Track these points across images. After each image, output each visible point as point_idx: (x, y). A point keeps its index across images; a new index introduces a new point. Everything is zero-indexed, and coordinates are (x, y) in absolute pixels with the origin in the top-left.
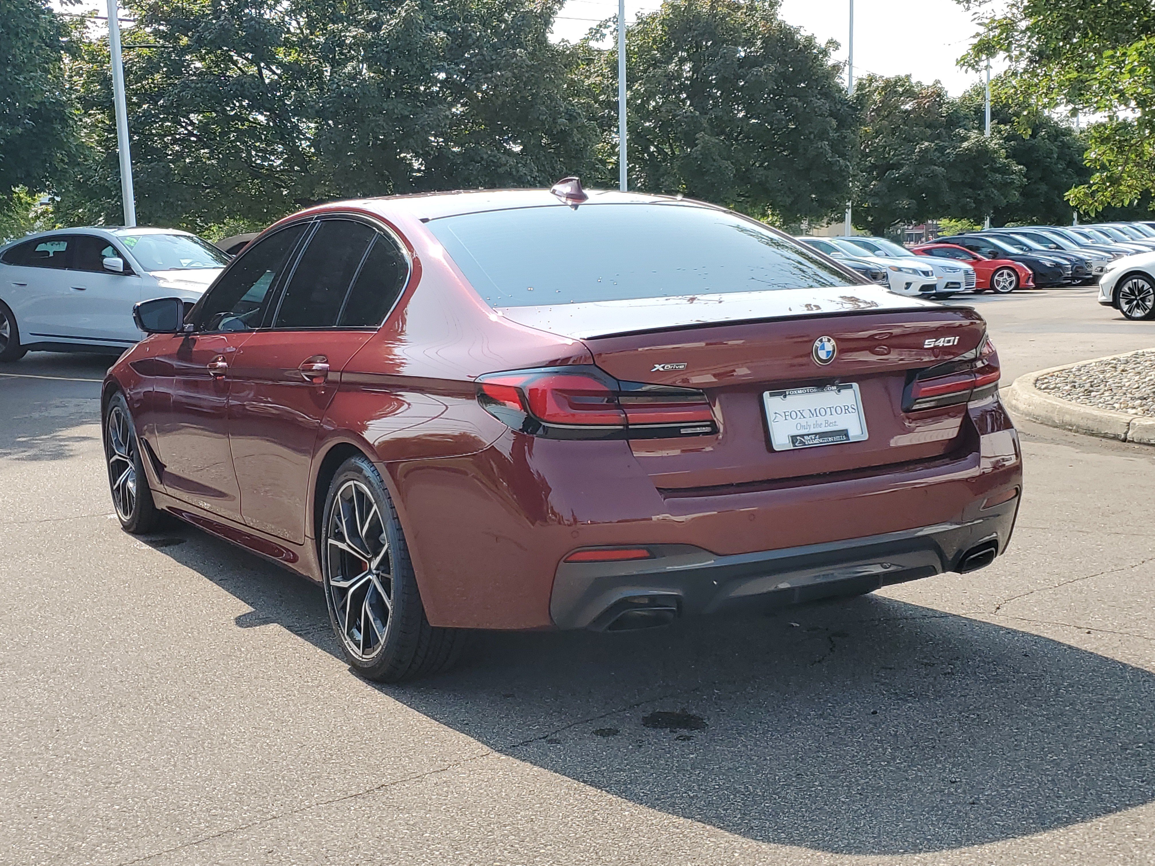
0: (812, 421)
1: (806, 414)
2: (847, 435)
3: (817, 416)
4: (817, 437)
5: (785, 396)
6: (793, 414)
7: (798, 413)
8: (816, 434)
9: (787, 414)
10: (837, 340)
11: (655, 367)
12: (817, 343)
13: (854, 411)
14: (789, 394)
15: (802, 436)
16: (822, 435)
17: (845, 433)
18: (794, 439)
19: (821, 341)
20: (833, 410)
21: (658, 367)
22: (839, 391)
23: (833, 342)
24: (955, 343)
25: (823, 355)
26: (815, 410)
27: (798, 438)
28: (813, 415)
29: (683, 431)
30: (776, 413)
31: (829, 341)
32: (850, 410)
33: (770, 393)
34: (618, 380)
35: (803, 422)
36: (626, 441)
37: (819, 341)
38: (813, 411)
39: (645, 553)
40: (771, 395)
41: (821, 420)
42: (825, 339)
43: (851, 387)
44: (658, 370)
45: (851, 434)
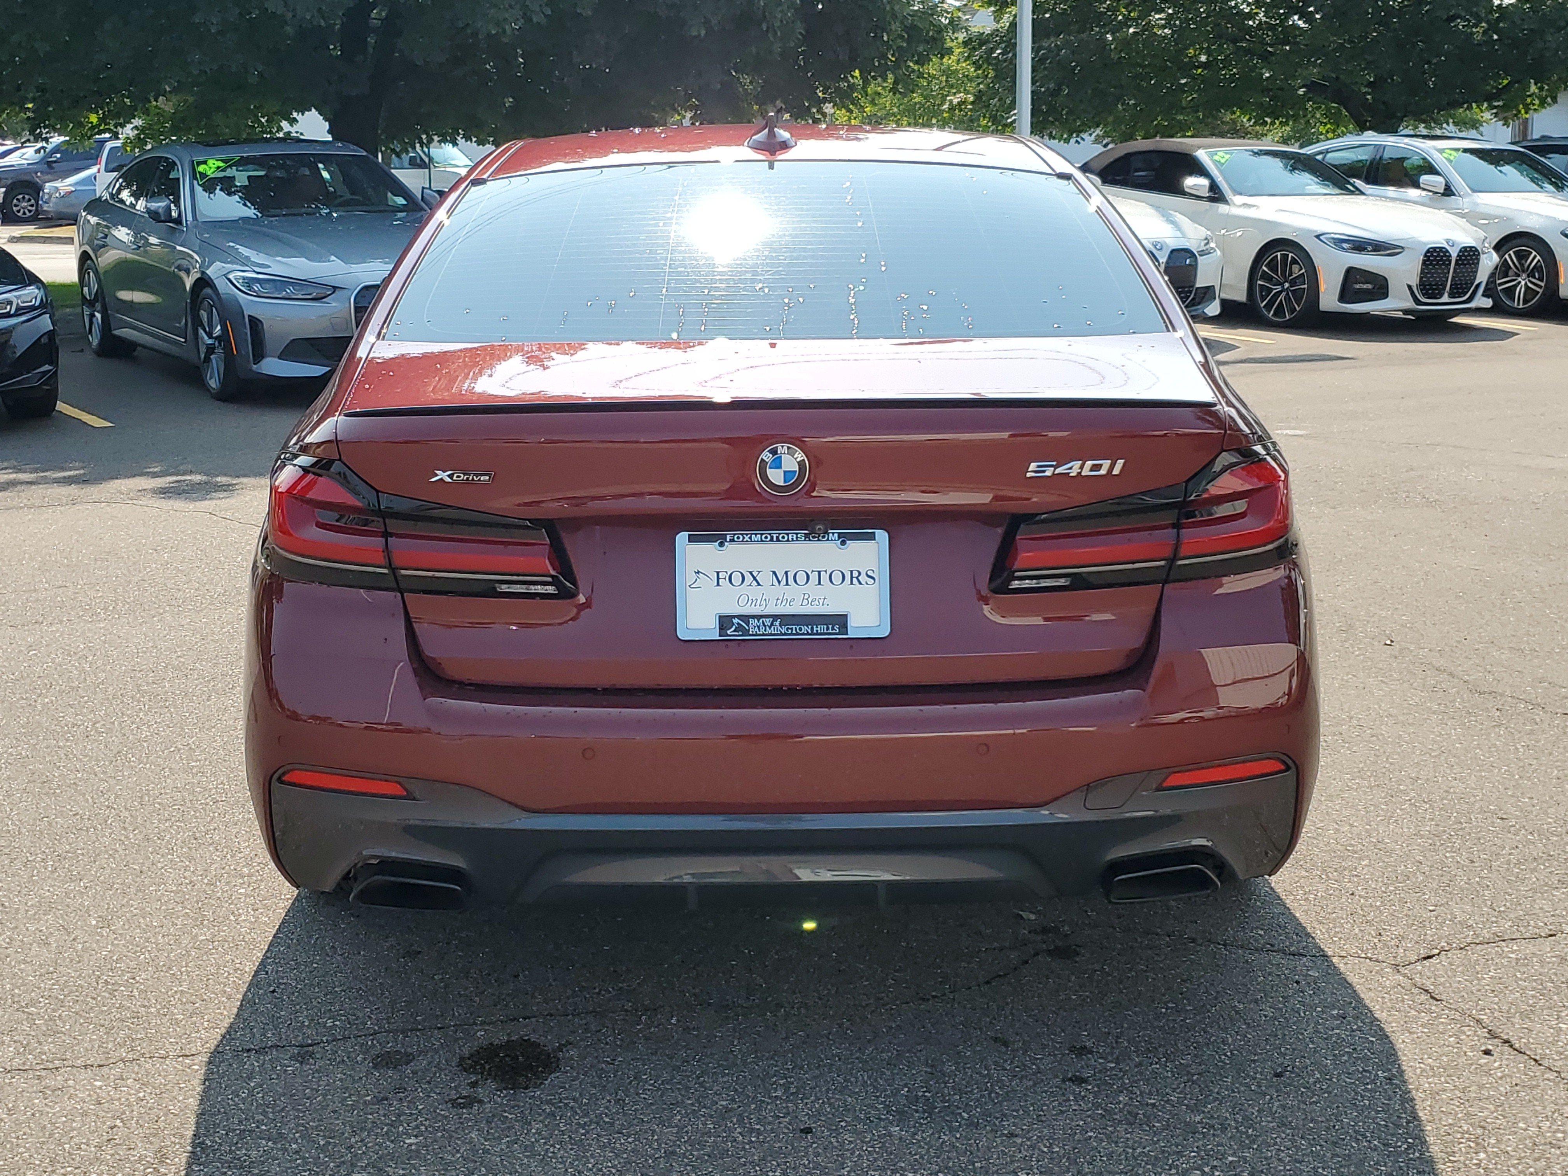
0: (773, 592)
1: (765, 578)
2: (844, 627)
3: (787, 584)
4: (777, 623)
5: (721, 545)
6: (736, 575)
7: (747, 576)
8: (775, 617)
9: (722, 575)
11: (437, 475)
12: (766, 456)
13: (871, 581)
14: (732, 540)
15: (745, 618)
16: (786, 619)
17: (840, 620)
18: (724, 621)
19: (774, 452)
20: (825, 576)
21: (441, 475)
22: (843, 543)
23: (799, 455)
24: (1116, 471)
25: (776, 477)
26: (786, 573)
27: (736, 621)
28: (779, 582)
29: (504, 588)
30: (698, 572)
31: (792, 453)
32: (862, 578)
33: (689, 535)
34: (378, 492)
35: (754, 592)
36: (399, 594)
37: (770, 451)
38: (781, 575)
39: (399, 791)
40: (692, 539)
41: (794, 591)
42: (782, 448)
43: (872, 537)
44: (441, 479)
45: (852, 623)
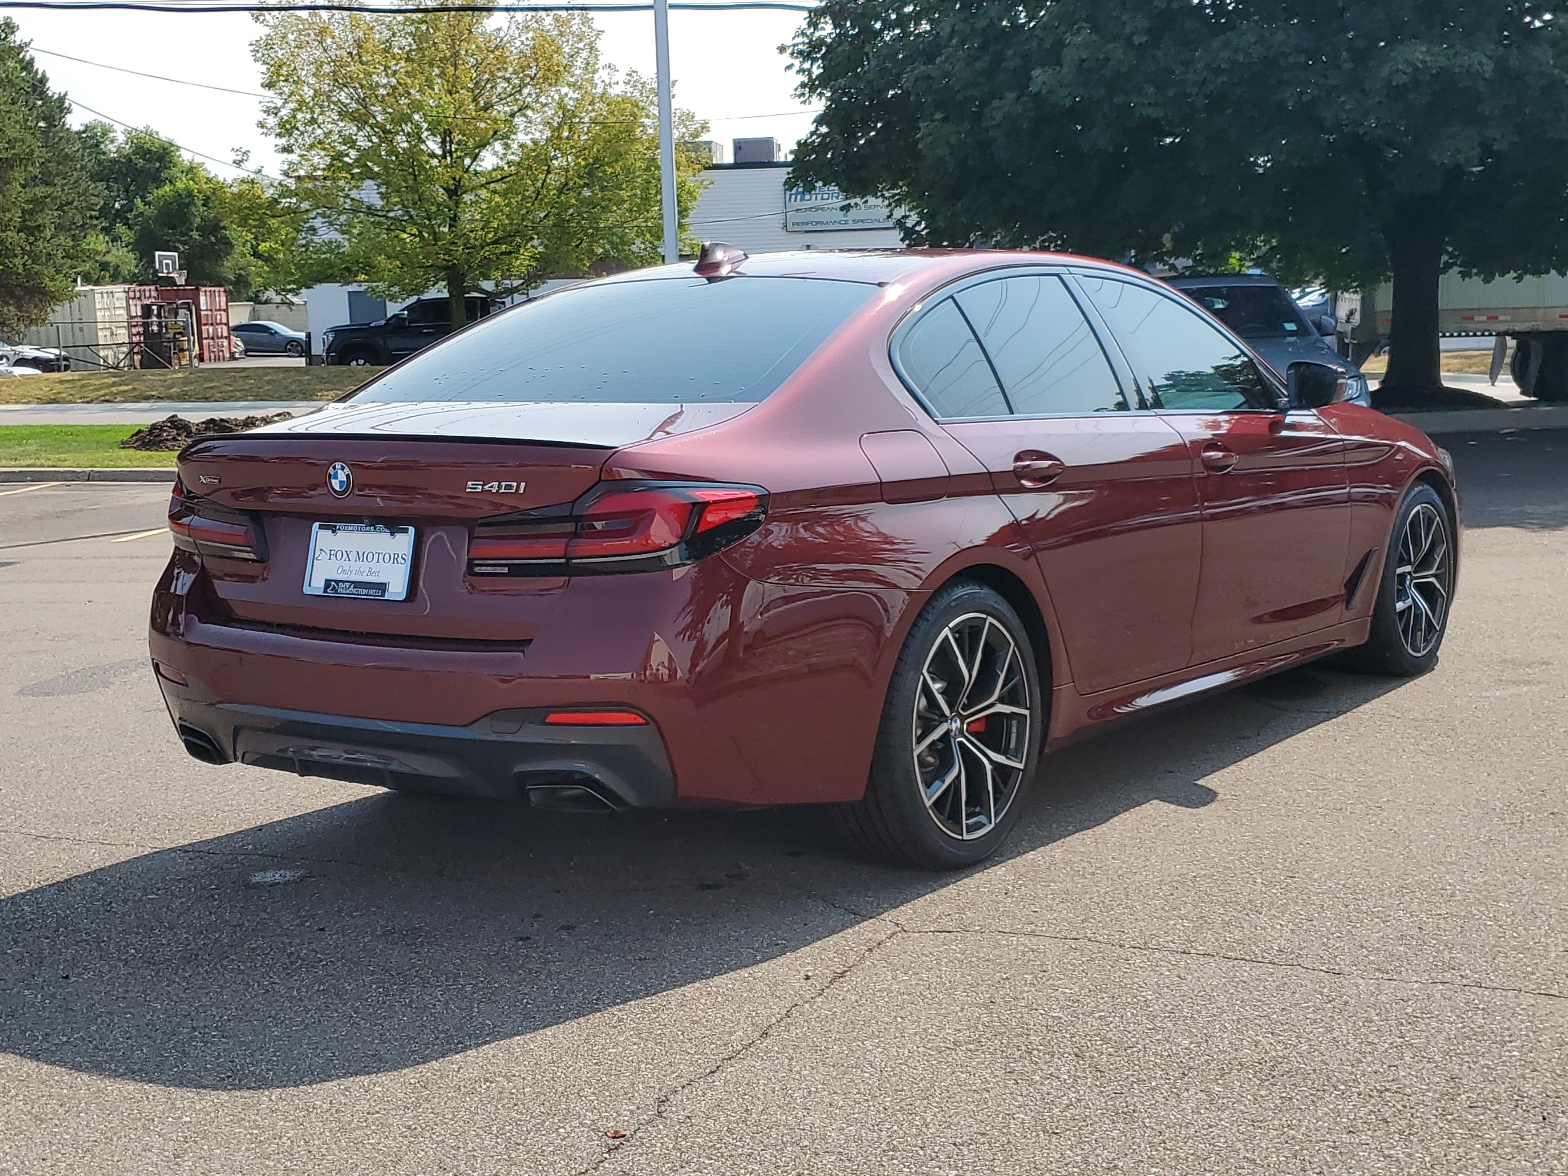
0: (355, 565)
1: (353, 556)
2: (384, 590)
3: (363, 561)
4: (353, 586)
6: (339, 553)
7: (345, 553)
8: (352, 582)
9: (333, 552)
10: (352, 466)
12: (330, 470)
13: (403, 562)
14: (339, 530)
15: (338, 582)
16: (357, 584)
17: (382, 587)
18: (327, 583)
20: (381, 556)
22: (394, 535)
23: (347, 470)
25: (337, 485)
26: (364, 553)
27: (333, 583)
28: (359, 559)
29: (234, 554)
30: (320, 550)
31: (343, 469)
32: (400, 559)
33: (321, 525)
34: (187, 488)
35: (346, 565)
36: (201, 556)
38: (361, 555)
40: (321, 527)
41: (365, 566)
42: (338, 465)
43: (406, 531)
44: (203, 481)
45: (388, 590)
